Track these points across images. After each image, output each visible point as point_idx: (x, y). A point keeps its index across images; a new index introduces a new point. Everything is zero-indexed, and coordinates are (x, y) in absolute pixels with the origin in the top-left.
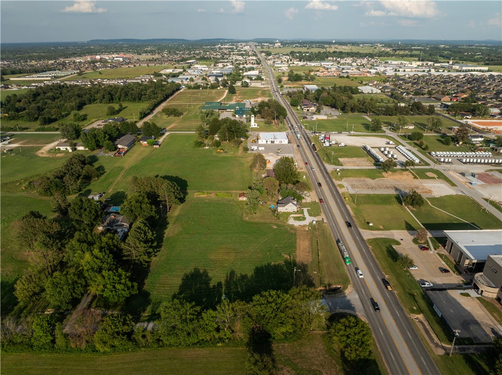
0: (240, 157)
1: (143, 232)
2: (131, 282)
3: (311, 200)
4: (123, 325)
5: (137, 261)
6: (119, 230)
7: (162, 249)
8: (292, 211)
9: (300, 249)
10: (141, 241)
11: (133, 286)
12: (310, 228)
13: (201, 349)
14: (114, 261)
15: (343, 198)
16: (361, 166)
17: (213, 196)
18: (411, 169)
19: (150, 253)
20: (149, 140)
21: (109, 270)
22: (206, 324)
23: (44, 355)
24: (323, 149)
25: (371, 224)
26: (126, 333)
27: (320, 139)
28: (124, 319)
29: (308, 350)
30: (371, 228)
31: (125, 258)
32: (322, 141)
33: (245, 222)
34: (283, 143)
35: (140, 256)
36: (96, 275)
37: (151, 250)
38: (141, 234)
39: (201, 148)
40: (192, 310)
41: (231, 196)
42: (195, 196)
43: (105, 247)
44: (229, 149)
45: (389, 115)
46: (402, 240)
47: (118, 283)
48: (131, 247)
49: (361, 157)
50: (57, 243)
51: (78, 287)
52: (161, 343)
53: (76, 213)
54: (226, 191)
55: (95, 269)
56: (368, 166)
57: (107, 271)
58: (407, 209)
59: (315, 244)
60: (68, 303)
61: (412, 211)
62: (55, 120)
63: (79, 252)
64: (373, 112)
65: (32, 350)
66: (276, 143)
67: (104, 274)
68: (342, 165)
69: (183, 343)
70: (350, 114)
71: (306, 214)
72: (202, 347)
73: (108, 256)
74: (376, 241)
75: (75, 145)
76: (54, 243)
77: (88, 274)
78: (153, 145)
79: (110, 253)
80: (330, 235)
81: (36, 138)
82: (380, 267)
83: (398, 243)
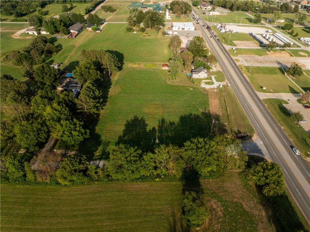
0: (160, 39)
1: (92, 91)
2: (85, 130)
3: (216, 70)
4: (79, 164)
5: (88, 113)
6: (73, 90)
7: (107, 104)
8: (203, 78)
9: (212, 105)
10: (91, 98)
11: (86, 133)
12: (218, 90)
13: (143, 183)
14: (70, 113)
15: (240, 69)
16: (250, 46)
17: (142, 66)
18: (288, 50)
19: (97, 107)
20: (93, 27)
21: (66, 120)
22: (147, 164)
23: (18, 186)
24: (221, 35)
25: (264, 88)
26: (82, 170)
27: (217, 27)
28: (79, 160)
29: (229, 185)
30: (265, 91)
31: (79, 111)
32: (219, 29)
33: (168, 85)
34: (191, 30)
35: (91, 109)
36: (56, 124)
37: (98, 105)
38: (90, 92)
39: (131, 33)
40: (135, 153)
41: (156, 66)
42: (129, 66)
43: (62, 102)
44: (152, 33)
45: (265, 13)
46: (289, 100)
47: (74, 130)
48: (83, 102)
49: (249, 40)
50: (25, 99)
51: (42, 134)
52: (110, 178)
53: (40, 76)
54: (152, 63)
55: (55, 119)
56: (255, 47)
57: (64, 121)
58: (289, 78)
59: (223, 102)
60: (35, 146)
61: (292, 79)
62: (25, 15)
63: (42, 105)
64: (252, 11)
65: (8, 182)
66: (185, 29)
67: (62, 123)
68: (236, 46)
69: (128, 179)
70: (236, 12)
71: (214, 80)
72: (144, 182)
73: (65, 109)
74: (269, 101)
75: (40, 30)
76: (22, 98)
77: (50, 123)
78: (96, 30)
79: (66, 106)
80: (234, 96)
81: (11, 26)
82: (276, 120)
83: (287, 103)
